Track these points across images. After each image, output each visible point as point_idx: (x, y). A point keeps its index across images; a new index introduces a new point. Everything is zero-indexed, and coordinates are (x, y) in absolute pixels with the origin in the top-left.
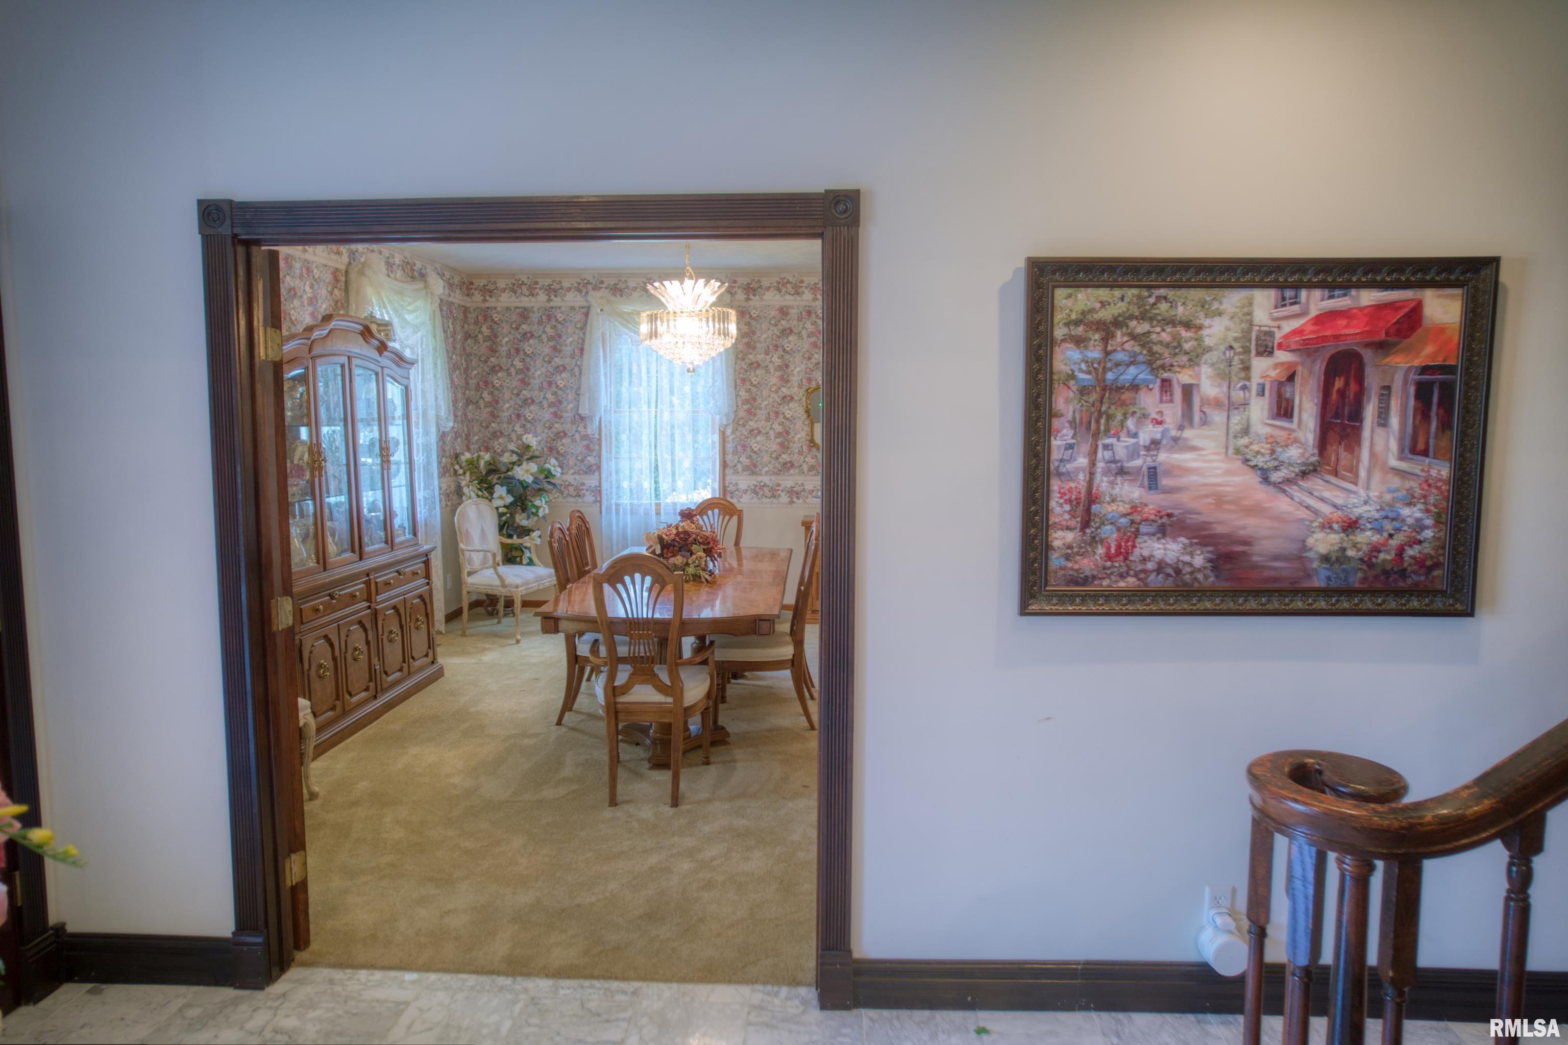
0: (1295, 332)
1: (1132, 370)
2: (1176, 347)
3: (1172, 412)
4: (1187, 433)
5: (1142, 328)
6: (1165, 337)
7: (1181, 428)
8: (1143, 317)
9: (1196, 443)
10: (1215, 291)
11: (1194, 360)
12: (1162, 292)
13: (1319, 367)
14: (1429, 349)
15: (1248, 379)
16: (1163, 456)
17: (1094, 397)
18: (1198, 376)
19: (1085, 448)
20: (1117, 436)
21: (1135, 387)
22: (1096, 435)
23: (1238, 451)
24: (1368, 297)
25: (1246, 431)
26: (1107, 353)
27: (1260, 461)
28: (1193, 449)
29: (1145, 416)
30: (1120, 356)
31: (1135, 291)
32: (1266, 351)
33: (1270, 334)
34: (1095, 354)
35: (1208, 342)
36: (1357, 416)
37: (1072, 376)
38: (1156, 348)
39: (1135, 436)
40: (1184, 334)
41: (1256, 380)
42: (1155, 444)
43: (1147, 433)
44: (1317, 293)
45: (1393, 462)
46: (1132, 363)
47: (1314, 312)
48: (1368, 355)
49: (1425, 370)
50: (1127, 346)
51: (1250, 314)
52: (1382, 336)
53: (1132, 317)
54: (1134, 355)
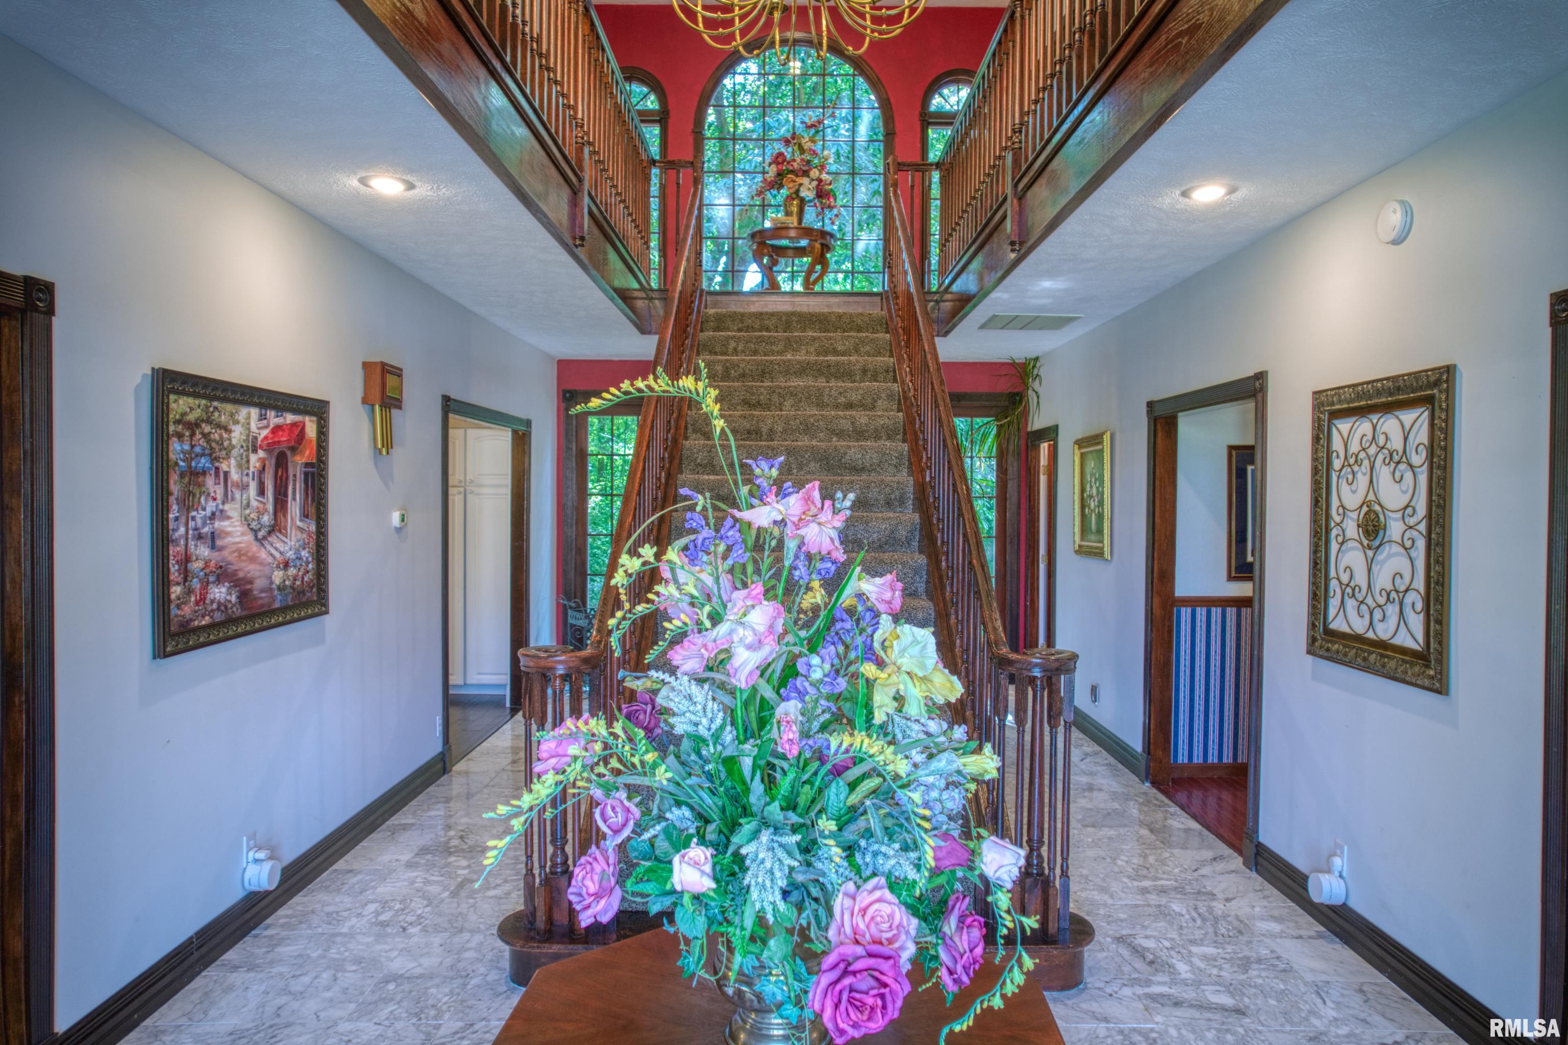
0: (266, 438)
1: (203, 460)
2: (220, 443)
3: (219, 491)
4: (227, 507)
5: (207, 428)
6: (217, 437)
7: (223, 503)
8: (209, 421)
9: (230, 514)
10: (237, 406)
11: (228, 456)
12: (216, 404)
13: (273, 461)
14: (307, 453)
15: (248, 468)
16: (217, 524)
17: (187, 480)
18: (229, 466)
19: (183, 519)
20: (197, 510)
21: (204, 473)
22: (188, 512)
23: (246, 520)
24: (290, 418)
25: (248, 505)
26: (192, 446)
27: (254, 525)
28: (229, 518)
29: (209, 494)
30: (198, 449)
31: (204, 402)
32: (255, 451)
33: (256, 438)
34: (187, 447)
35: (234, 442)
36: (286, 495)
37: (177, 464)
38: (213, 445)
39: (204, 509)
40: (225, 436)
41: (252, 469)
42: (213, 516)
43: (211, 507)
44: (273, 413)
45: (299, 523)
46: (203, 455)
47: (272, 426)
48: (289, 453)
49: (307, 465)
50: (201, 442)
51: (249, 424)
52: (293, 444)
53: (203, 421)
54: (204, 449)
